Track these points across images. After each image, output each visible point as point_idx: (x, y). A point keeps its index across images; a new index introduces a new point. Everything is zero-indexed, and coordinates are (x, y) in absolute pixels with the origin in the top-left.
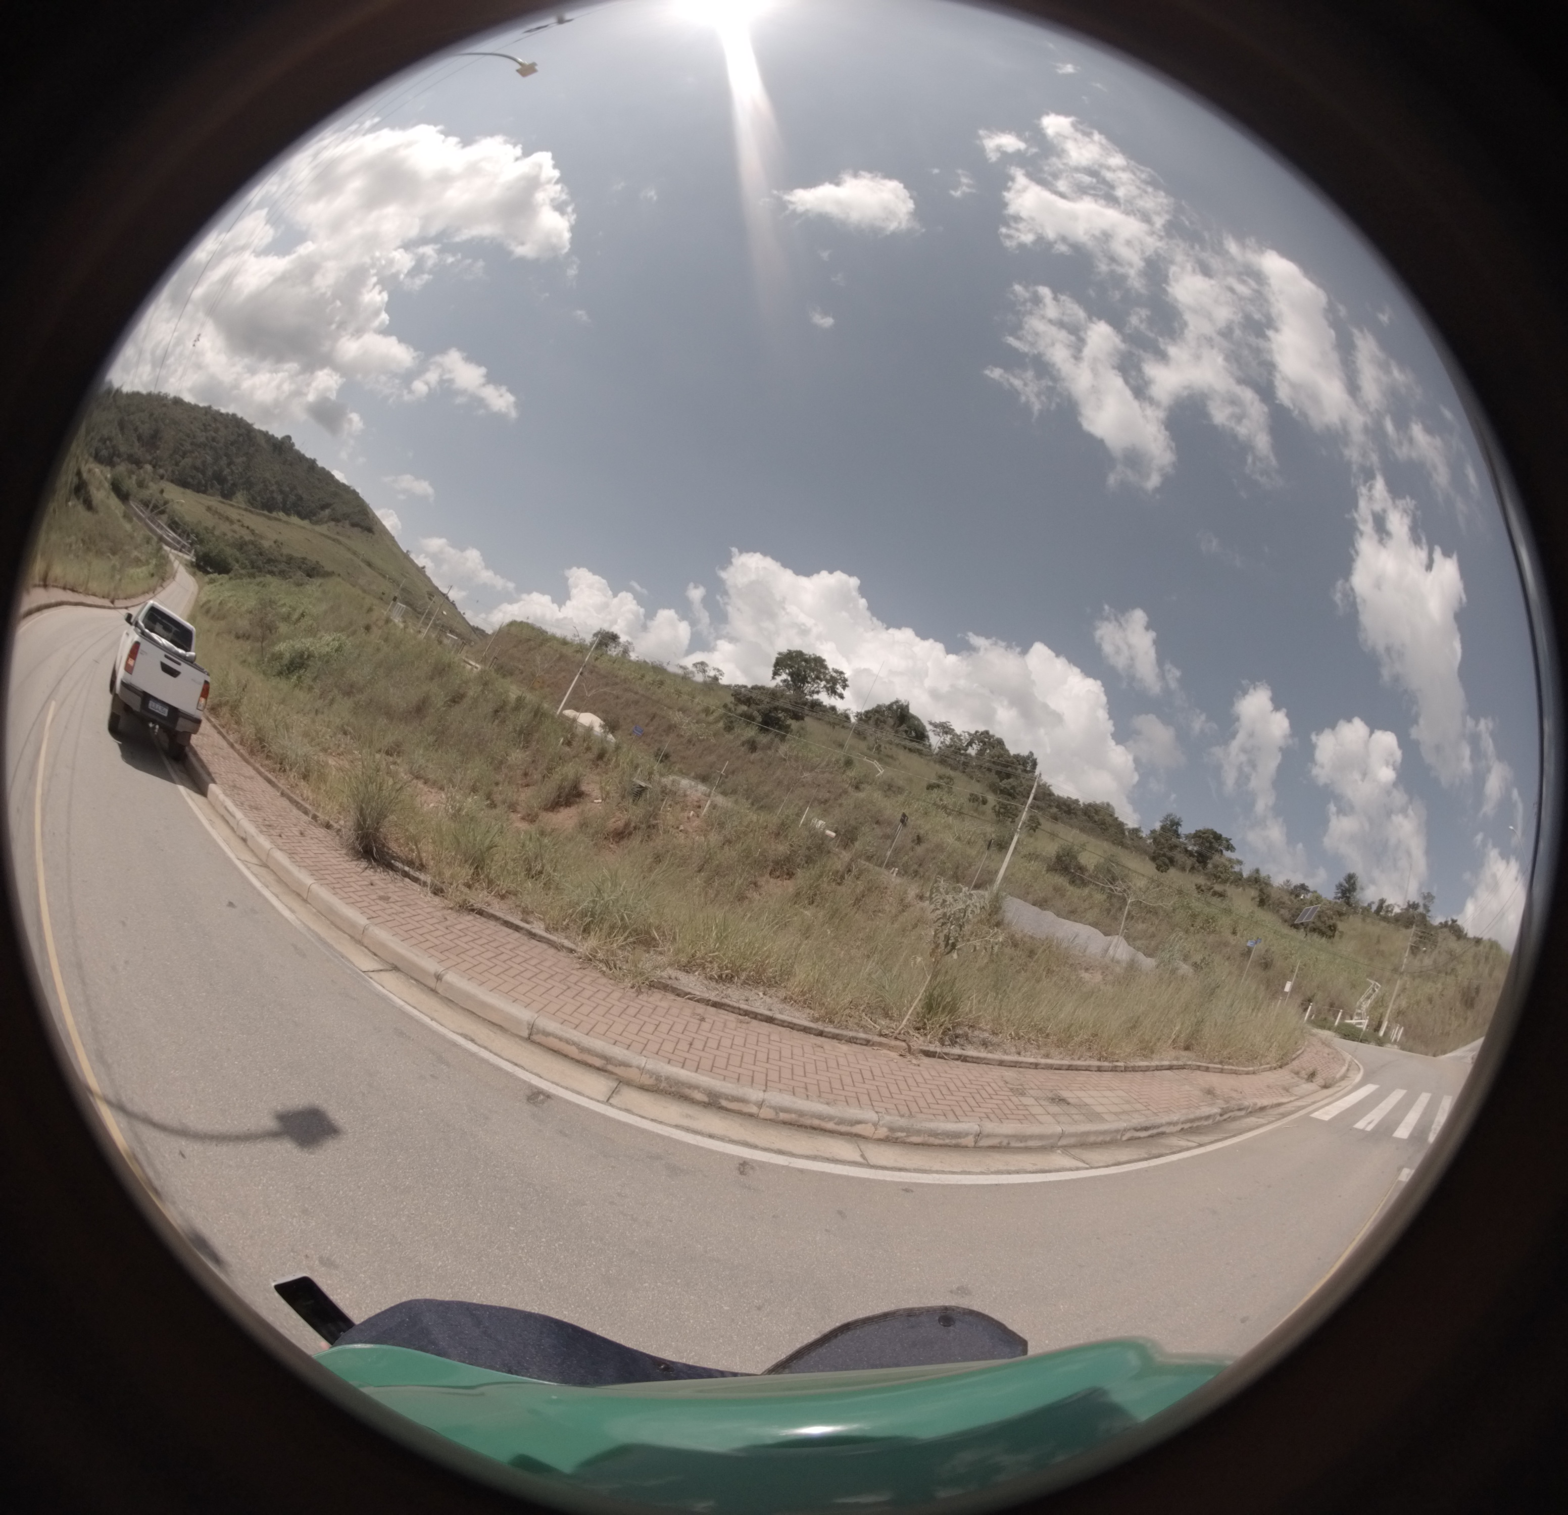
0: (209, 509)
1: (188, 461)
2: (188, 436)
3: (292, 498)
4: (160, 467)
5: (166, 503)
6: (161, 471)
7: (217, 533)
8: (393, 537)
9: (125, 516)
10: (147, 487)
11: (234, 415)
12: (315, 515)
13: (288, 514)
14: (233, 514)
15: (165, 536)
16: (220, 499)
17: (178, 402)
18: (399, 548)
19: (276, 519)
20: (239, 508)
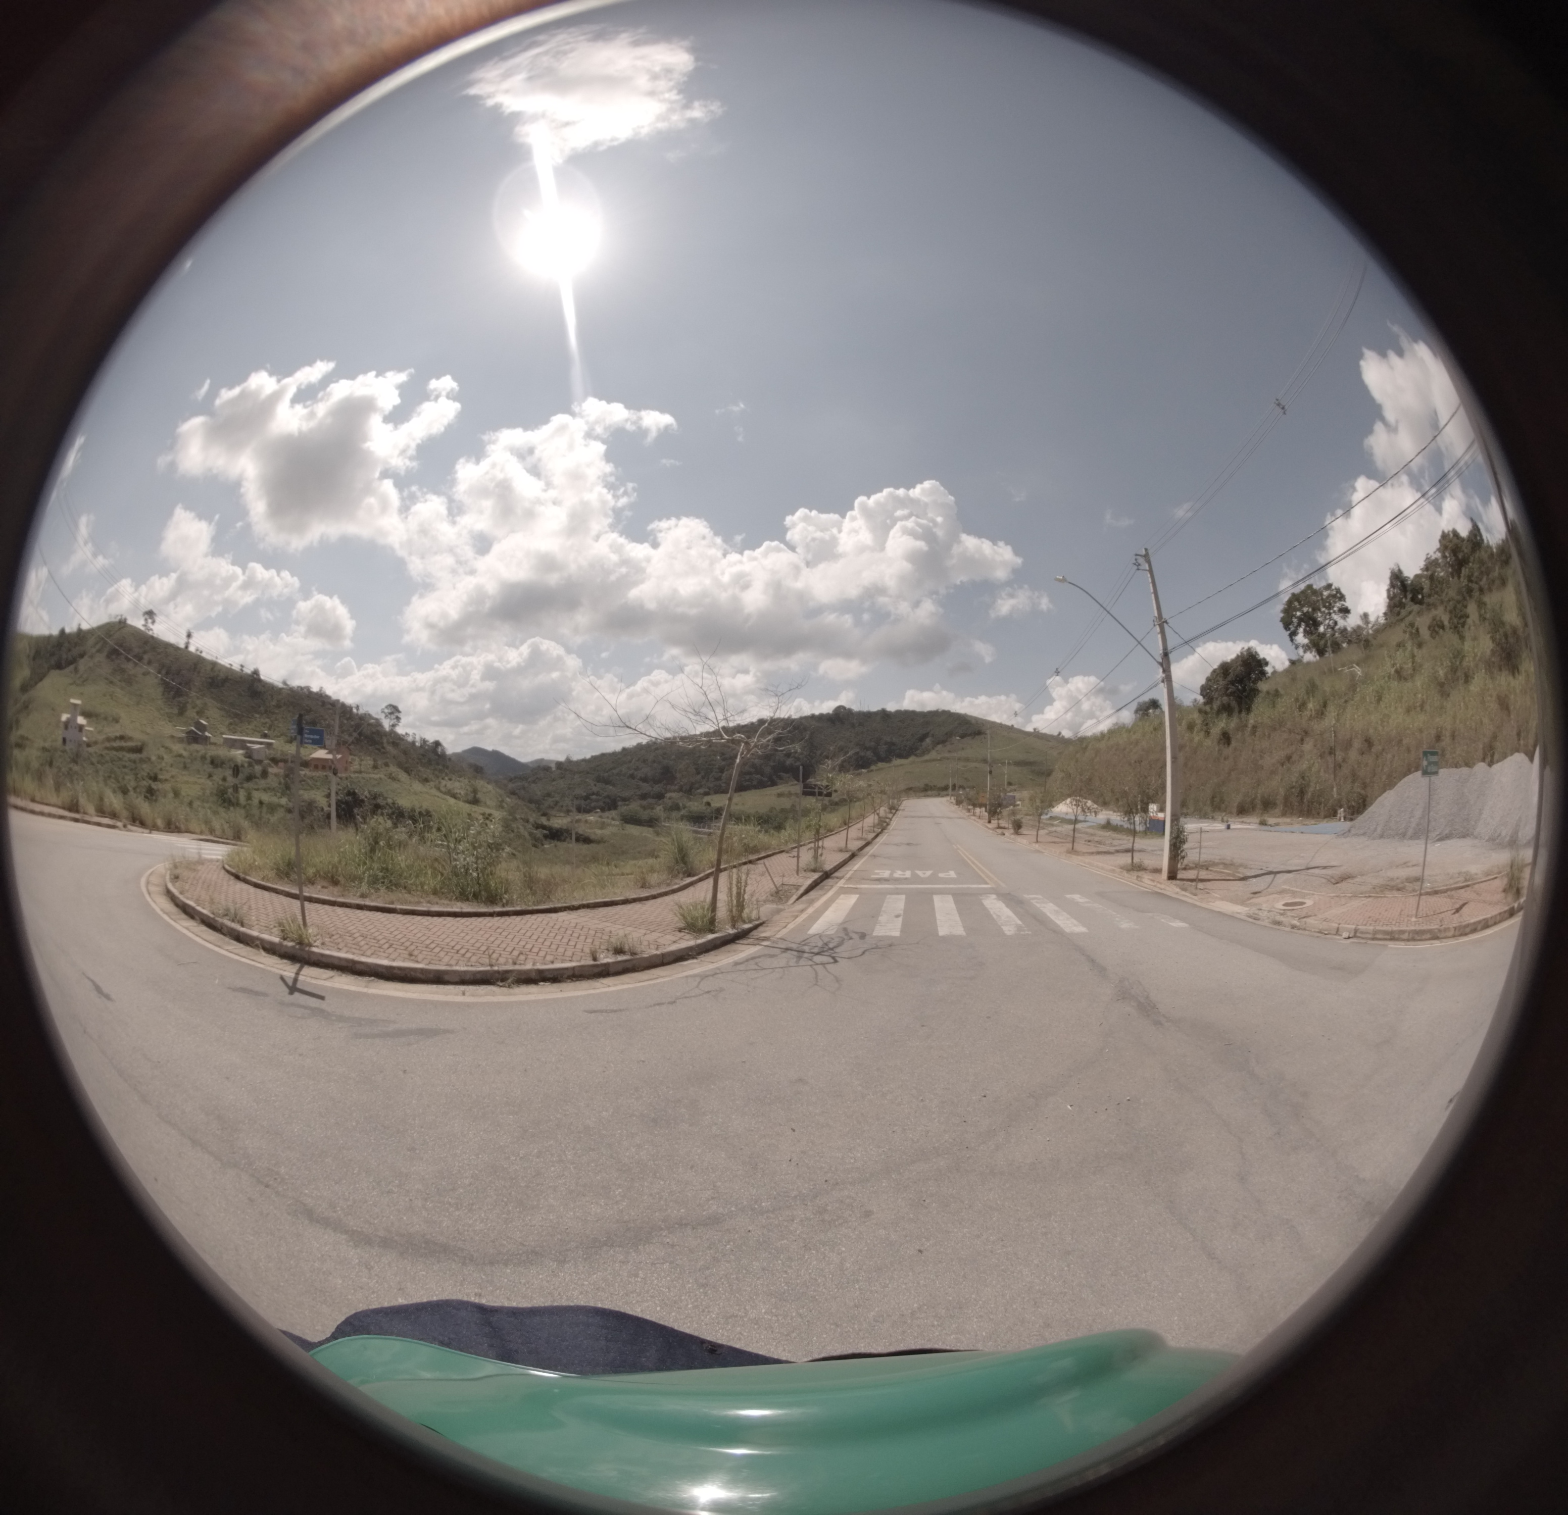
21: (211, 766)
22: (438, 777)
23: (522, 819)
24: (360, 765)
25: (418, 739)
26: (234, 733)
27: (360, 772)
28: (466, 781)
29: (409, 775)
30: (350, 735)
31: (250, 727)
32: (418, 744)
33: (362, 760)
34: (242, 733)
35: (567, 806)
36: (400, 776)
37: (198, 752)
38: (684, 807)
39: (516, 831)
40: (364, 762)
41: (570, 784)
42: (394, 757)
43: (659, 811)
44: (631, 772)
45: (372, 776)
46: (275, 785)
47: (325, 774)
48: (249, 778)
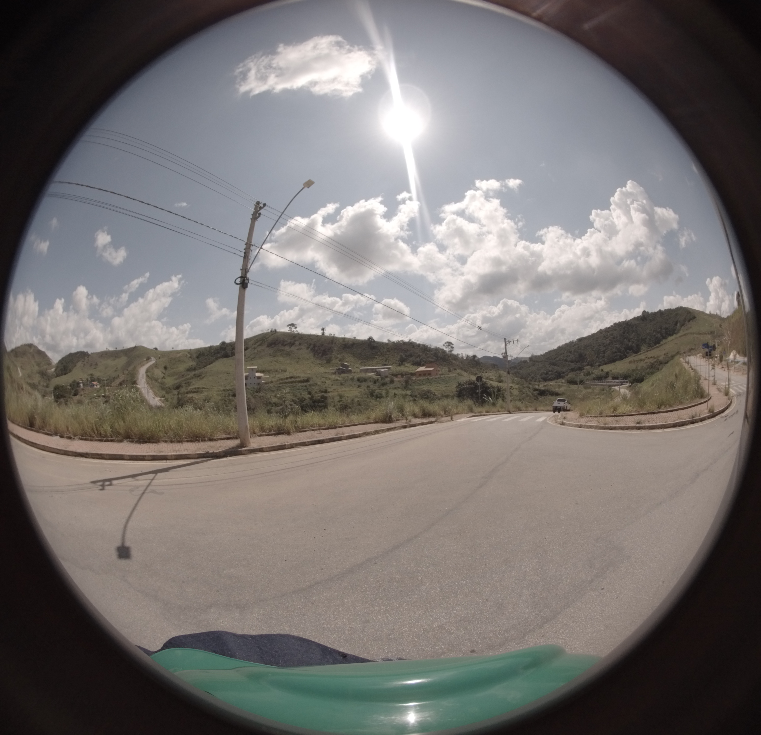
0: (630, 362)
2: (600, 345)
3: (665, 331)
7: (638, 368)
12: (675, 330)
13: (666, 339)
14: (643, 356)
15: (612, 384)
19: (662, 345)
20: (644, 353)
21: (359, 382)
22: (480, 372)
23: (527, 387)
24: (442, 371)
25: (464, 356)
26: (365, 366)
27: (443, 374)
28: (495, 372)
29: (467, 373)
30: (432, 358)
31: (374, 362)
32: (465, 358)
33: (442, 369)
34: (369, 365)
35: (538, 379)
36: (463, 374)
37: (348, 377)
38: (592, 373)
39: (525, 393)
40: (443, 370)
41: (538, 368)
42: (457, 365)
43: (582, 376)
44: (565, 359)
45: (451, 375)
46: (400, 386)
47: (427, 377)
48: (384, 384)
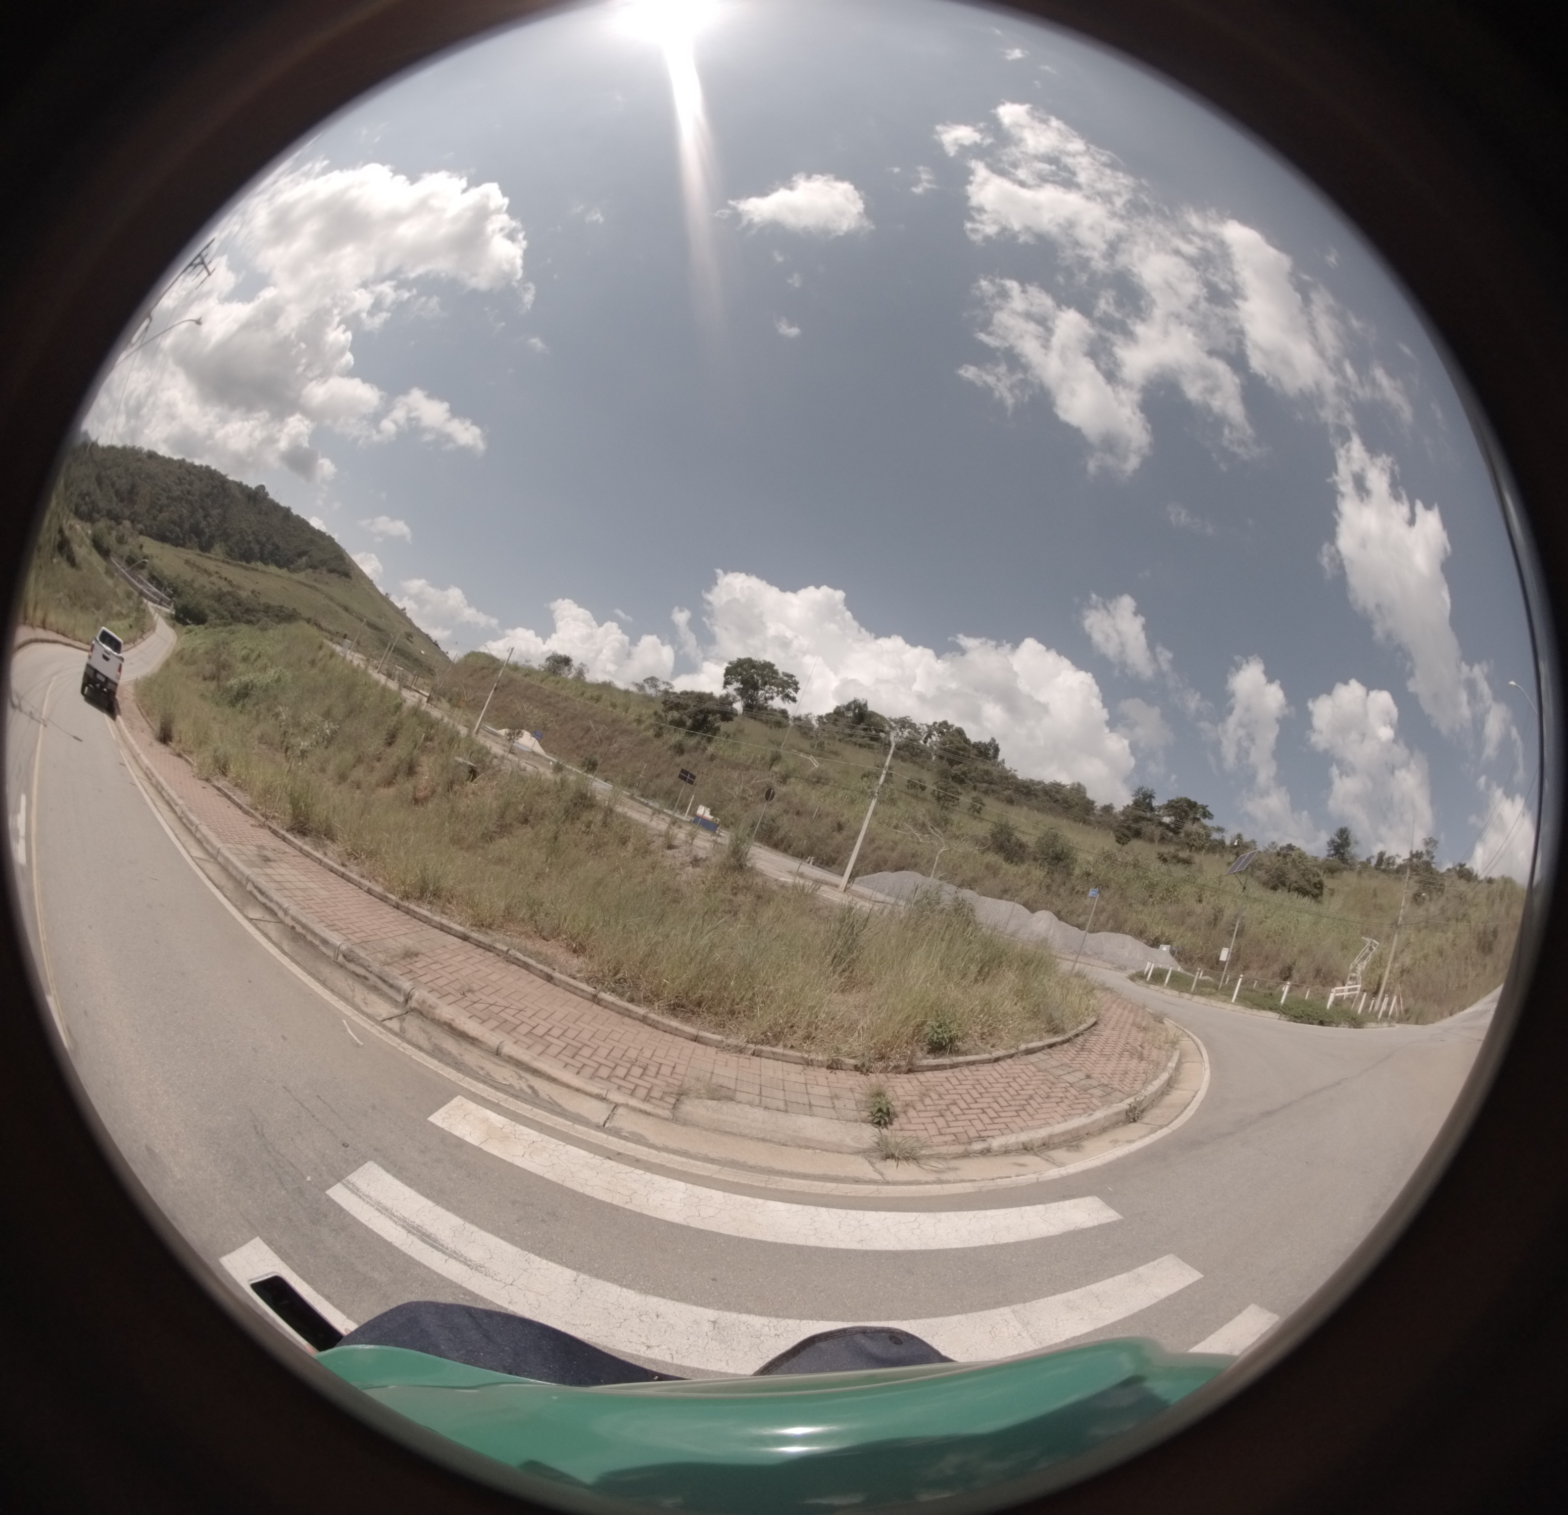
0: (187, 562)
1: (165, 515)
2: (164, 490)
3: (269, 547)
4: (139, 522)
5: (145, 557)
6: (140, 526)
7: (196, 585)
8: (372, 581)
9: (109, 572)
10: (126, 543)
11: (207, 467)
12: (292, 563)
13: (266, 564)
14: (211, 566)
15: (145, 591)
16: (198, 551)
17: (152, 455)
18: (377, 591)
19: (253, 569)
20: (216, 560)
